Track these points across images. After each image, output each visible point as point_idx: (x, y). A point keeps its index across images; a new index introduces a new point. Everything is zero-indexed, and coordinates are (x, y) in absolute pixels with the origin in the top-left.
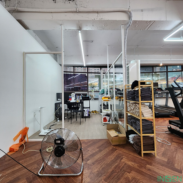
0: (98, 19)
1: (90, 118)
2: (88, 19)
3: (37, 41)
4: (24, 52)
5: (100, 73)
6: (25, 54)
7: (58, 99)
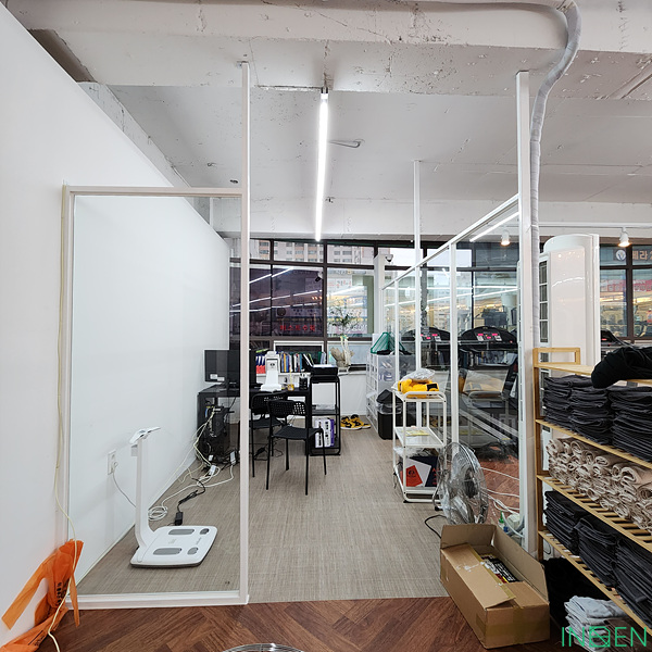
0: (418, 41)
1: (338, 454)
2: (371, 38)
3: (129, 135)
4: (64, 188)
5: (372, 267)
6: (68, 195)
7: (212, 377)
